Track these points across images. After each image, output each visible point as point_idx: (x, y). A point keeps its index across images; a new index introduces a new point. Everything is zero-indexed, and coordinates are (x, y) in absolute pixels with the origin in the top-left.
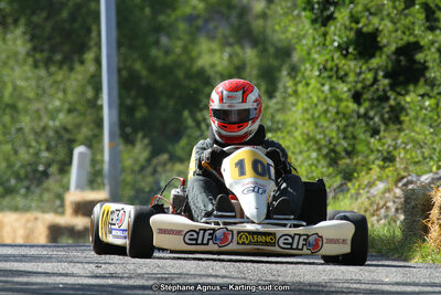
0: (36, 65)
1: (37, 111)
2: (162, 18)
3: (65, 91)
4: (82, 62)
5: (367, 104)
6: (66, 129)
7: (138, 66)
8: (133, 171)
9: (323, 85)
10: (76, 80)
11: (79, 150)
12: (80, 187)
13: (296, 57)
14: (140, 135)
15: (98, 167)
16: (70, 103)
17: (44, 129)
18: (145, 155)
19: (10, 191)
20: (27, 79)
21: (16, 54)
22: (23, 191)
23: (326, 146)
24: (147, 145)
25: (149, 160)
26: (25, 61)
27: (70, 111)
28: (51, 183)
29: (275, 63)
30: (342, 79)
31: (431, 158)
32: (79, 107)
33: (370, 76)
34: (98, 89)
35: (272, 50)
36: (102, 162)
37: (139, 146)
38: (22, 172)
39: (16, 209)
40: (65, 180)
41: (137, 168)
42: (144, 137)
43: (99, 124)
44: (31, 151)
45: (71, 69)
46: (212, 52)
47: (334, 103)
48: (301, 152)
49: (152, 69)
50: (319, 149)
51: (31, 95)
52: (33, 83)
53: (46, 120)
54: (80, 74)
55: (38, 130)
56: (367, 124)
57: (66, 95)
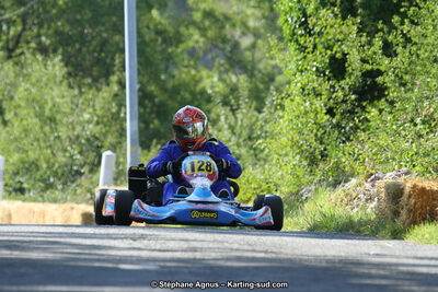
0: (70, 87)
1: (72, 123)
2: (171, 49)
3: (94, 106)
4: (108, 85)
5: (338, 117)
6: (97, 138)
7: (152, 88)
9: (305, 101)
10: (103, 98)
11: (106, 154)
12: (106, 183)
13: (279, 79)
14: (155, 141)
15: (121, 168)
16: (98, 117)
17: (78, 137)
19: (49, 186)
20: (63, 97)
21: (55, 76)
22: (60, 187)
23: (307, 150)
26: (61, 82)
27: (98, 123)
28: (83, 180)
29: (261, 86)
30: (321, 95)
31: (394, 159)
32: (105, 120)
33: (340, 94)
34: (121, 105)
35: (259, 75)
36: (124, 163)
38: (60, 172)
39: (55, 201)
42: (157, 144)
44: (67, 154)
45: (99, 90)
46: (209, 77)
47: (312, 115)
48: (286, 155)
49: (164, 89)
50: (301, 152)
51: (67, 110)
52: (68, 99)
53: (78, 129)
54: (106, 93)
55: (73, 138)
56: (340, 132)
57: (95, 110)
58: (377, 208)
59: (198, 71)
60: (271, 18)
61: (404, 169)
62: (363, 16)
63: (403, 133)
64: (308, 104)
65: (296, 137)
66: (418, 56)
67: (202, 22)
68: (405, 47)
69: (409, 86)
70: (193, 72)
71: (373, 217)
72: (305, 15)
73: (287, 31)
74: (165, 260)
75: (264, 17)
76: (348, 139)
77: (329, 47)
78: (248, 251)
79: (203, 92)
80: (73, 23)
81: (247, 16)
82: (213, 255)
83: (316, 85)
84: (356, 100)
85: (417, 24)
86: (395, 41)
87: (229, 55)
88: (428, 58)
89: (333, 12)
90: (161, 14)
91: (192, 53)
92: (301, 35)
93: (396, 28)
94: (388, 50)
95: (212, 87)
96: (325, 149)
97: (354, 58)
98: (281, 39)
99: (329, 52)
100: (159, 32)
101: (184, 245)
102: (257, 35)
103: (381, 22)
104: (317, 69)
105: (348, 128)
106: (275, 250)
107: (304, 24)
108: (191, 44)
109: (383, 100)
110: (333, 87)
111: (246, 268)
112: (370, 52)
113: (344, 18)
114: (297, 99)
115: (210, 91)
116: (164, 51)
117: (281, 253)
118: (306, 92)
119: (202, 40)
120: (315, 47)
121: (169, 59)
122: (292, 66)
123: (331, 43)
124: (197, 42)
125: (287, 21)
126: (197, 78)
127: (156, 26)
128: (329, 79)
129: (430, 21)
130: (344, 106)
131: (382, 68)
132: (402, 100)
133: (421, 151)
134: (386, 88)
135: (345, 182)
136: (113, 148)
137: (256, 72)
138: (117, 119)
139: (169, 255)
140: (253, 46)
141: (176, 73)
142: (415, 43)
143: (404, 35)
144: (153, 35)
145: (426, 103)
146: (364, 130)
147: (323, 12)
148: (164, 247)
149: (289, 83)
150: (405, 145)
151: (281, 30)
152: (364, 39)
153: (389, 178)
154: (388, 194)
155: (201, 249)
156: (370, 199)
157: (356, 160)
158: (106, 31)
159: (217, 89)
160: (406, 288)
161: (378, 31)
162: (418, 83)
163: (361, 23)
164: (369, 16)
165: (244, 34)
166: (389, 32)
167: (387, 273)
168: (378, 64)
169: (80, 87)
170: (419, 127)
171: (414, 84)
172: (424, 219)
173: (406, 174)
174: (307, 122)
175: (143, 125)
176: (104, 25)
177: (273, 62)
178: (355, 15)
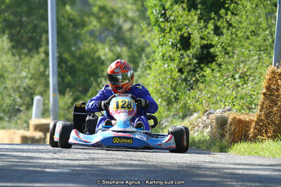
0: (14, 55)
1: (15, 78)
2: (78, 31)
3: (28, 68)
4: (38, 53)
5: (185, 74)
6: (30, 88)
7: (66, 56)
8: (64, 109)
9: (164, 64)
10: (35, 62)
11: (37, 98)
12: (37, 117)
13: (148, 50)
14: (68, 90)
15: (46, 107)
16: (32, 74)
17: (18, 87)
18: (70, 100)
20: (9, 61)
21: (3, 48)
22: (7, 119)
23: (165, 96)
24: (71, 96)
25: (72, 103)
26: (7, 52)
27: (31, 78)
28: (22, 115)
29: (136, 54)
30: (174, 60)
31: (221, 101)
32: (36, 76)
33: (187, 59)
34: (46, 66)
35: (135, 48)
36: (48, 104)
37: (67, 96)
38: (7, 110)
40: (29, 114)
41: (66, 108)
42: (70, 91)
43: (47, 85)
44: (12, 98)
45: (32, 57)
46: (103, 48)
47: (169, 73)
49: (74, 56)
50: (162, 97)
51: (11, 70)
52: (12, 63)
53: (19, 82)
54: (37, 59)
55: (15, 88)
56: (187, 84)
57: (29, 70)
58: (211, 132)
59: (96, 45)
60: (143, 11)
61: (228, 108)
62: (201, 10)
63: (227, 84)
64: (166, 66)
65: (159, 87)
66: (237, 35)
67: (98, 13)
68: (228, 29)
69: (231, 54)
70: (93, 45)
71: (208, 138)
72: (164, 9)
73: (153, 20)
74: (74, 166)
75: (138, 10)
76: (192, 88)
77: (180, 30)
78: (128, 160)
79: (99, 58)
80: (15, 14)
81: (127, 10)
82: (105, 163)
83: (171, 54)
84: (197, 63)
85: (236, 15)
86: (222, 25)
87: (115, 34)
88: (243, 36)
89: (182, 7)
90: (72, 9)
91: (92, 33)
92: (162, 22)
93: (222, 18)
94: (217, 31)
95: (105, 55)
96: (177, 95)
97: (196, 37)
98: (149, 24)
99: (180, 33)
100: (71, 20)
101: (87, 156)
102: (133, 21)
103: (213, 13)
104: (172, 44)
105: (192, 81)
106: (145, 159)
107: (164, 15)
108: (91, 27)
109: (214, 63)
110: (182, 55)
111: (126, 171)
112: (206, 33)
113: (189, 11)
114: (160, 62)
115: (103, 58)
116: (74, 32)
117: (148, 161)
118: (165, 58)
119: (98, 25)
120: (171, 29)
121: (77, 37)
122: (156, 42)
123: (181, 27)
124: (95, 26)
125: (152, 13)
126: (95, 49)
127: (68, 16)
128: (180, 50)
129: (244, 13)
130: (189, 67)
131: (214, 43)
132: (227, 63)
133: (239, 96)
134: (216, 56)
135: (190, 116)
136: (41, 94)
137: (133, 46)
138: (44, 76)
139: (77, 163)
140: (131, 29)
141: (81, 46)
142: (235, 27)
143: (228, 22)
144: (67, 22)
145: (242, 65)
146: (202, 83)
147: (176, 7)
148: (74, 158)
149: (154, 52)
150: (228, 92)
151: (149, 18)
152: (202, 24)
153: (218, 113)
154: (217, 123)
155: (98, 159)
156: (206, 126)
157: (197, 101)
158: (37, 19)
159: (108, 57)
160: (229, 183)
161: (211, 19)
162: (236, 52)
163: (200, 14)
164: (205, 9)
165: (125, 21)
166: (218, 20)
167: (217, 174)
168: (211, 40)
169: (20, 55)
170: (237, 80)
171: (234, 53)
172: (240, 139)
173: (229, 110)
174: (166, 78)
175: (60, 80)
176: (34, 15)
177: (143, 39)
178: (196, 9)
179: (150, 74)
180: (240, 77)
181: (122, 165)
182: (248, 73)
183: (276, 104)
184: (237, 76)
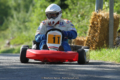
179: (34, 15)
180: (81, 16)
181: (15, 66)
182: (85, 14)
183: (97, 32)
184: (79, 16)
